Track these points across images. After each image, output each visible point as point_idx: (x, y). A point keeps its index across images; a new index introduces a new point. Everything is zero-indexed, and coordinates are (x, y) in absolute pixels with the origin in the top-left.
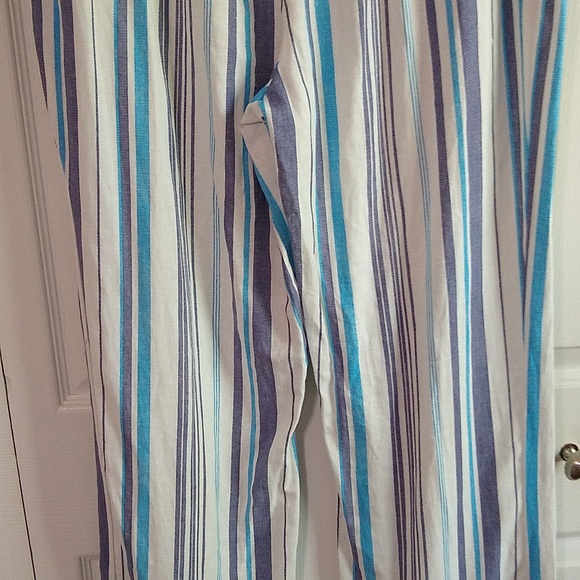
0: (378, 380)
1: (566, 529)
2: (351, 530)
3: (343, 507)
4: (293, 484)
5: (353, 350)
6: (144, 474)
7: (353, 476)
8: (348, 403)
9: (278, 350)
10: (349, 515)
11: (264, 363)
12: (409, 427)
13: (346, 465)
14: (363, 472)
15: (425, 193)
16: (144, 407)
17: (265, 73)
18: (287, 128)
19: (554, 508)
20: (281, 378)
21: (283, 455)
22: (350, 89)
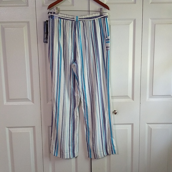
0: (89, 100)
1: (116, 123)
2: (86, 121)
3: (85, 118)
4: (78, 115)
5: (86, 95)
6: (58, 111)
7: (86, 113)
8: (85, 102)
9: (76, 95)
10: (85, 119)
11: (74, 97)
12: (93, 106)
13: (85, 112)
14: (87, 113)
15: (94, 73)
16: (59, 102)
17: (75, 60)
18: (77, 66)
19: (113, 118)
20: (76, 99)
21: (77, 109)
22: (85, 63)
